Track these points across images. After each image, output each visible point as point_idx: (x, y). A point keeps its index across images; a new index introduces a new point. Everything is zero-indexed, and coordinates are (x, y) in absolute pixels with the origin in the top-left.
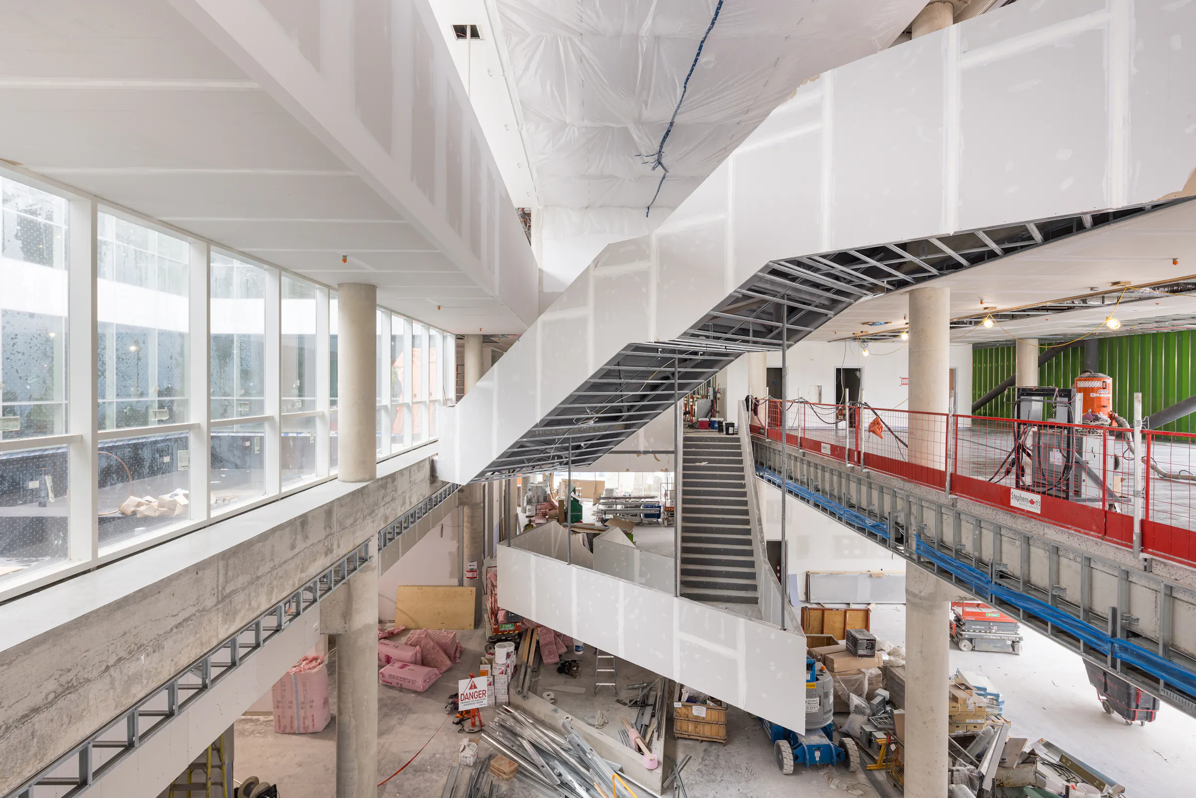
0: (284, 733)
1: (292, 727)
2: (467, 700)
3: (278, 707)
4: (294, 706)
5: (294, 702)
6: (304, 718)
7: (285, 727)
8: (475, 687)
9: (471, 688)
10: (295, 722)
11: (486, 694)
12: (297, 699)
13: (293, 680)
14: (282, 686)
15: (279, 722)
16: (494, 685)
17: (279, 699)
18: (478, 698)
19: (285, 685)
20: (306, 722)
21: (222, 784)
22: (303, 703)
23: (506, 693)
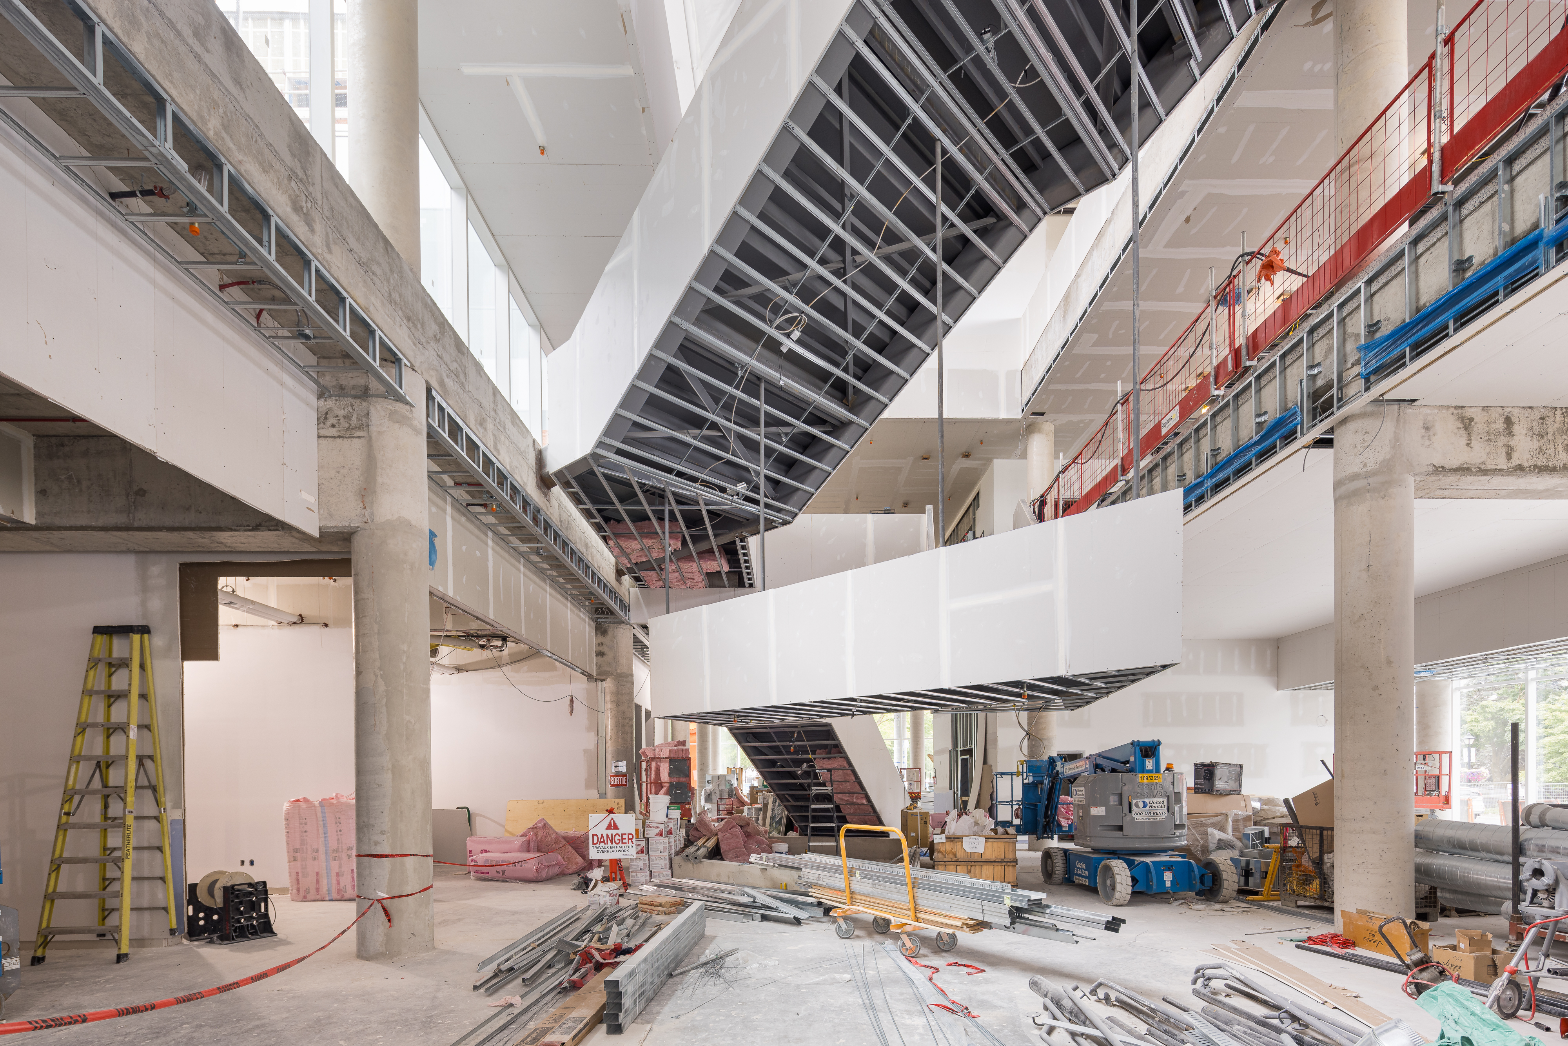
0: (305, 899)
1: (318, 890)
2: (602, 844)
3: (295, 859)
4: (322, 856)
5: (322, 849)
6: (338, 874)
7: (307, 891)
8: (616, 827)
9: (609, 827)
10: (324, 882)
11: (634, 840)
12: (326, 845)
13: (320, 815)
14: (301, 824)
15: (298, 883)
16: (648, 853)
17: (298, 846)
18: (620, 844)
19: (306, 824)
20: (341, 881)
21: (160, 849)
22: (336, 851)
23: (668, 866)
